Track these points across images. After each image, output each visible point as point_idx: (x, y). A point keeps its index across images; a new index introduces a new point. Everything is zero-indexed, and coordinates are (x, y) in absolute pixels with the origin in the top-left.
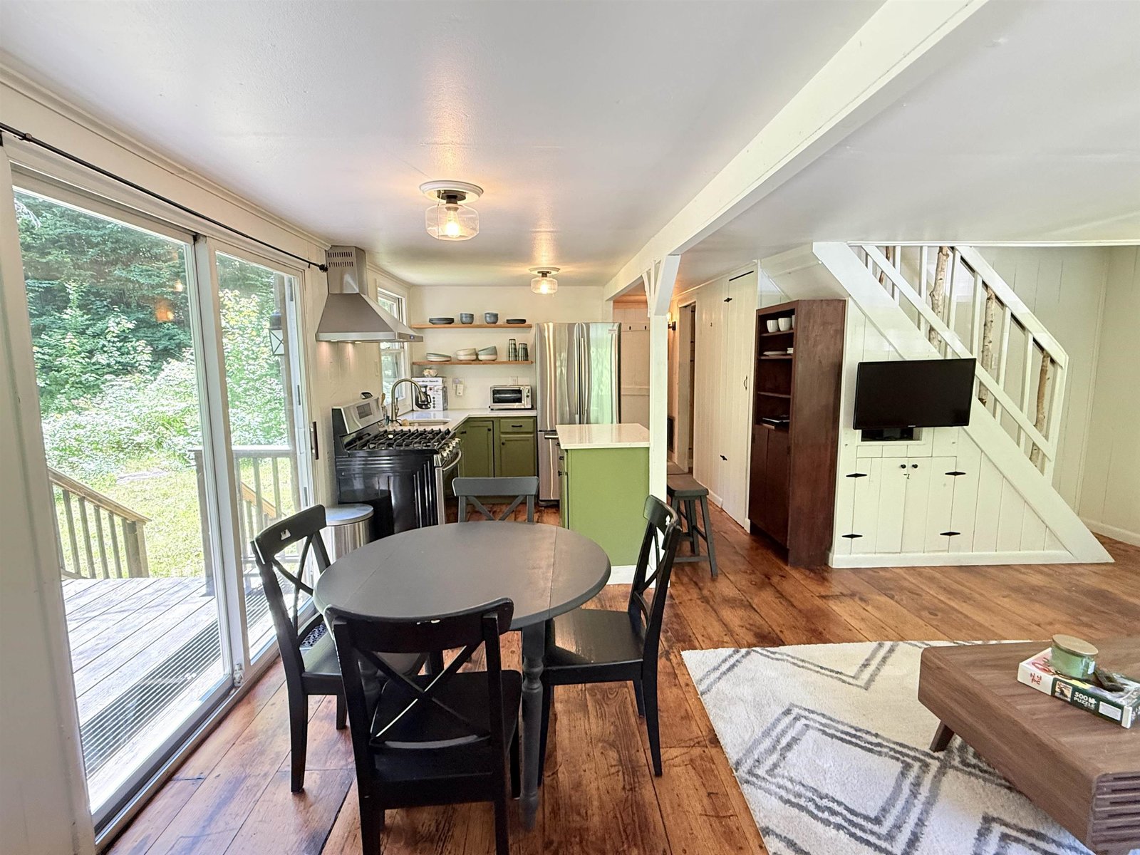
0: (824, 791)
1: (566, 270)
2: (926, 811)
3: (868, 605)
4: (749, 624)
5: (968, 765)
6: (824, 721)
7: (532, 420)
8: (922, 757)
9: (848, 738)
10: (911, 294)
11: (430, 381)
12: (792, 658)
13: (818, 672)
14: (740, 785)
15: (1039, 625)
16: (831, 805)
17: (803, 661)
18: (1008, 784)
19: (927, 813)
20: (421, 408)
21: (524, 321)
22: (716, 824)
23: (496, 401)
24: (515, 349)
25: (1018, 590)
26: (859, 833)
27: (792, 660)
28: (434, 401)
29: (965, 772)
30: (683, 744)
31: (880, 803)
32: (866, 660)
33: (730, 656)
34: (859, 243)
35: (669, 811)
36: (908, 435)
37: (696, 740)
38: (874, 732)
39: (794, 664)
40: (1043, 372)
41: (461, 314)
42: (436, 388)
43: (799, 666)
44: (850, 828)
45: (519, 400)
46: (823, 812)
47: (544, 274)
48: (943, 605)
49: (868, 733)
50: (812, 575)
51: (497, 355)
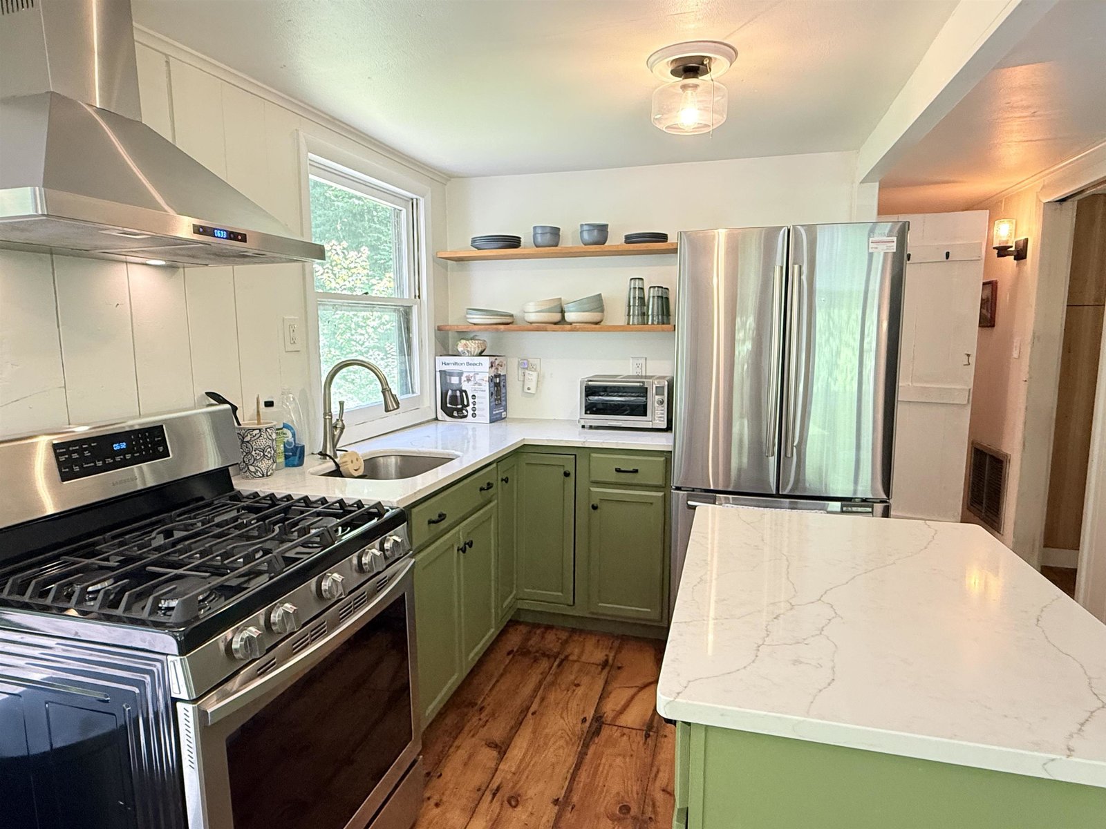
7: (663, 459)
11: (468, 364)
20: (451, 415)
21: (662, 238)
23: (591, 409)
24: (642, 299)
41: (535, 228)
42: (478, 377)
45: (641, 410)
51: (602, 311)
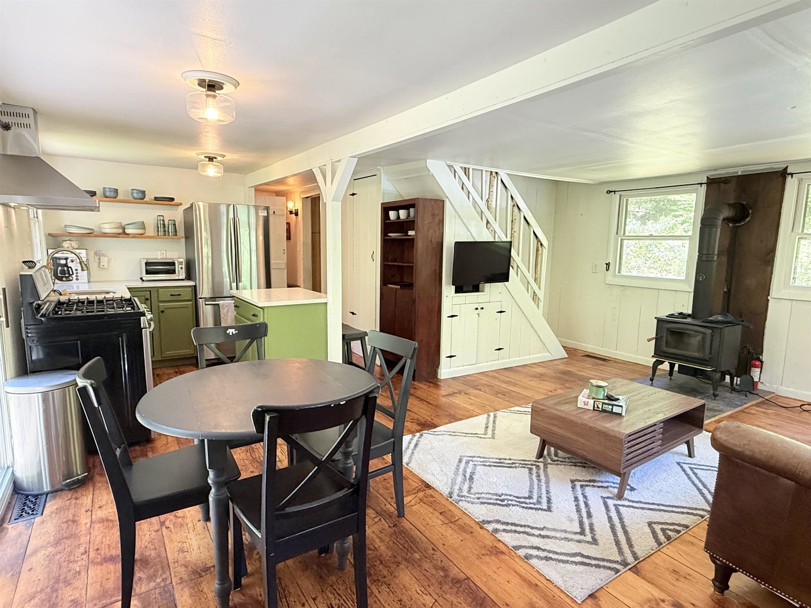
0: (500, 493)
1: (232, 157)
2: (547, 487)
3: (471, 396)
4: (411, 419)
5: (555, 461)
6: (482, 460)
7: (191, 289)
8: (535, 463)
9: (498, 465)
10: (478, 199)
12: (448, 432)
13: (465, 436)
14: (456, 504)
15: (551, 392)
16: (506, 497)
17: (454, 432)
18: (573, 464)
19: (549, 486)
20: (62, 280)
21: (172, 199)
22: (452, 526)
23: (148, 272)
24: (164, 225)
25: (534, 376)
26: (525, 506)
27: (448, 433)
28: (77, 273)
29: (555, 464)
30: (410, 493)
31: (527, 489)
32: (486, 424)
33: (412, 439)
34: (451, 163)
35: (424, 529)
36: (476, 289)
37: (417, 489)
38: (508, 458)
39: (450, 435)
40: (537, 250)
41: (104, 188)
43: (453, 436)
44: (520, 504)
45: (173, 272)
46: (504, 501)
47: (211, 159)
48: (506, 390)
49: (505, 459)
50: (431, 385)
51: (145, 229)
